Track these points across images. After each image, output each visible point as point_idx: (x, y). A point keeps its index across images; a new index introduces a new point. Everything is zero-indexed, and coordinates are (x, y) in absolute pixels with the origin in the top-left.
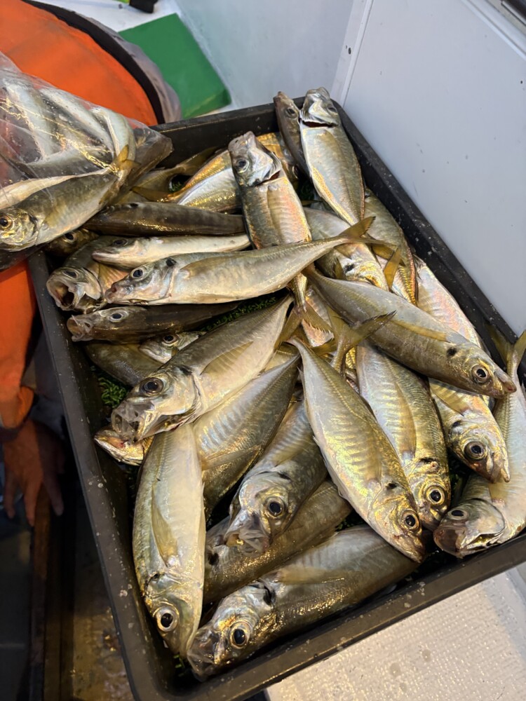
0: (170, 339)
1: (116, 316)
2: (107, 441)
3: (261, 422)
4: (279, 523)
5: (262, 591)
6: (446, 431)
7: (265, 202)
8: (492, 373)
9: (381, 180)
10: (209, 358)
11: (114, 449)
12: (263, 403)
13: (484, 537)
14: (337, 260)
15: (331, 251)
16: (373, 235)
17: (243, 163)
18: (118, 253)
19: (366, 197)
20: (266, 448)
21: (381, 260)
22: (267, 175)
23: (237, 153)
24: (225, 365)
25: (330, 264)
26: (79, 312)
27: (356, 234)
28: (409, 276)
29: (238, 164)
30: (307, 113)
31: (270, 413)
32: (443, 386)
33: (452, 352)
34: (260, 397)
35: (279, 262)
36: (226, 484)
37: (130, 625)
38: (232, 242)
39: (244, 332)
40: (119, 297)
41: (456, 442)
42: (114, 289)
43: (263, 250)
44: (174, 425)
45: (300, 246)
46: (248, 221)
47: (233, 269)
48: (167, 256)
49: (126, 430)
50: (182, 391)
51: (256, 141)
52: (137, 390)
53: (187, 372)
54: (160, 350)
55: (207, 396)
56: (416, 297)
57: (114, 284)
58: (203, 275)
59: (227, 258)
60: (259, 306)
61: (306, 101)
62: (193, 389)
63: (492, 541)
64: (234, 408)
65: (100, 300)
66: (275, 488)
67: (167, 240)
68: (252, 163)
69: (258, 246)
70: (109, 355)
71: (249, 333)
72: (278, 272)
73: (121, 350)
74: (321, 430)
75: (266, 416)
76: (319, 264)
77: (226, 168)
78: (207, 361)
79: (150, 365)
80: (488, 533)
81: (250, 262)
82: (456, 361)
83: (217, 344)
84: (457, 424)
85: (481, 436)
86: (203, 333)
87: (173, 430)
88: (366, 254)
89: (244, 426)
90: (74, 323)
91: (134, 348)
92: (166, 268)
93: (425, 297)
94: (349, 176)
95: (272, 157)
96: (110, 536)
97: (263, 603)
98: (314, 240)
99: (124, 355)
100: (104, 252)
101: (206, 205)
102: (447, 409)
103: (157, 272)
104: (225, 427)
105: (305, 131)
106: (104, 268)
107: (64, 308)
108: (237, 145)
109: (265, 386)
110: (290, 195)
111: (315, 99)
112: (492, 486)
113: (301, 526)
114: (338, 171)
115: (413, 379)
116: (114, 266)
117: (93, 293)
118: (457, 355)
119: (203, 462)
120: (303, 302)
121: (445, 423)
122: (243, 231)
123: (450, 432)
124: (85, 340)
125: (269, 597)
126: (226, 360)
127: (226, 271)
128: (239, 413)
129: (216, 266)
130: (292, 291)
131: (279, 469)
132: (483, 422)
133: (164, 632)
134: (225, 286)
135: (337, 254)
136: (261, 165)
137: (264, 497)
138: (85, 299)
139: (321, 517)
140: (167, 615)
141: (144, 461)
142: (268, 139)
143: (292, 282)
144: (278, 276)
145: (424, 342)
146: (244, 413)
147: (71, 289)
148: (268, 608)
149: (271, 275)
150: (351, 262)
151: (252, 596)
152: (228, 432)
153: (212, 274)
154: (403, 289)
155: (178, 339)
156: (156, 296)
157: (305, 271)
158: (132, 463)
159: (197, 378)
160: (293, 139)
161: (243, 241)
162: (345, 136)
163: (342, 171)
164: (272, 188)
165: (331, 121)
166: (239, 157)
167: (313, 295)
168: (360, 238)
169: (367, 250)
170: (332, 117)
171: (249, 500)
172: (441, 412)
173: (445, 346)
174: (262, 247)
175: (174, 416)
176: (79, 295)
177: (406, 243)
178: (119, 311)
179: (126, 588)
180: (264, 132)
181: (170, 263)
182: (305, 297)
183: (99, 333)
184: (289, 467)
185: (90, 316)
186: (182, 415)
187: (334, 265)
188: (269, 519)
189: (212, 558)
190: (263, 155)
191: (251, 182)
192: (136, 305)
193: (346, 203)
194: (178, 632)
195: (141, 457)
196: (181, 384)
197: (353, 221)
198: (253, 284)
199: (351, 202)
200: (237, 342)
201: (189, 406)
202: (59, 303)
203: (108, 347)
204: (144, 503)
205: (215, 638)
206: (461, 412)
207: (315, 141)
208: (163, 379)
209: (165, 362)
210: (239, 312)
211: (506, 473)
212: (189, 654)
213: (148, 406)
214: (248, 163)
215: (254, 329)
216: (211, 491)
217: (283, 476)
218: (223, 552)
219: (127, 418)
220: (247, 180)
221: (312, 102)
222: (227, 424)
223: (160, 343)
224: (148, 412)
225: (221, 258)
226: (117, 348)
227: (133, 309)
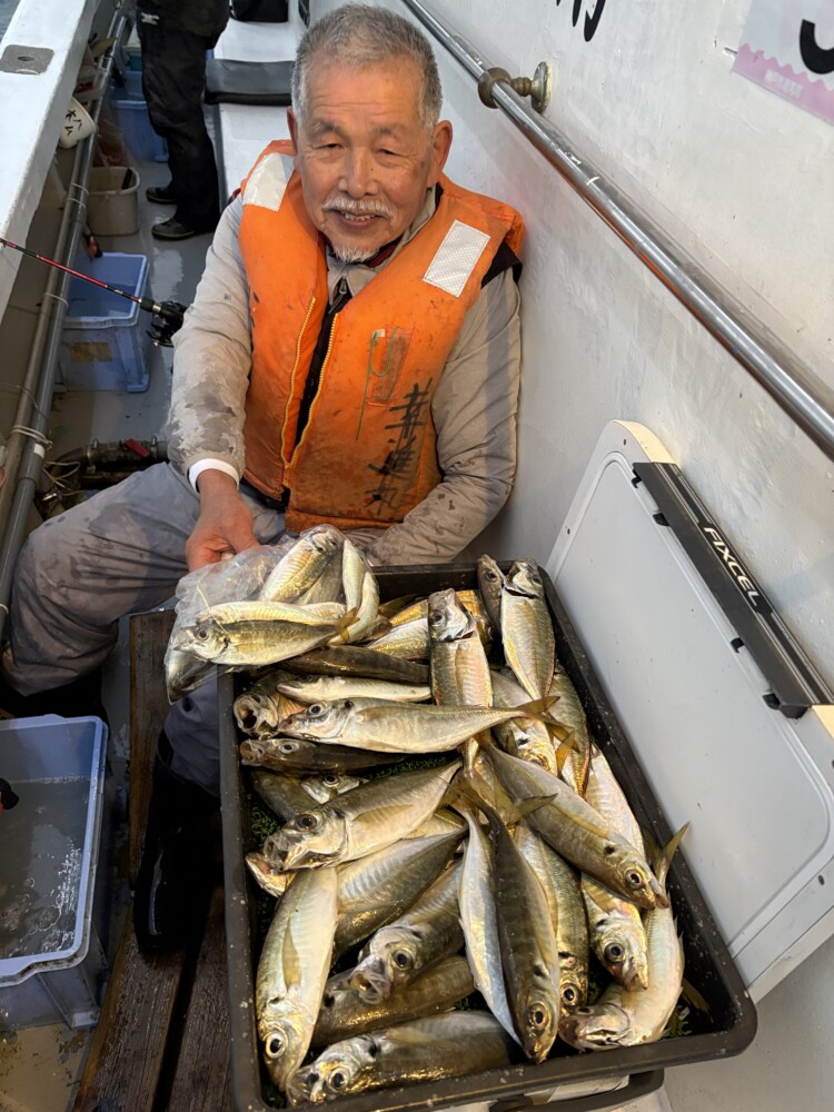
0: (331, 780)
1: (288, 747)
2: (256, 864)
3: (406, 883)
4: (403, 975)
5: (368, 1044)
6: (591, 930)
7: (453, 659)
8: (646, 882)
9: (574, 658)
10: (364, 806)
11: (260, 873)
12: (413, 865)
13: (605, 1032)
14: (511, 732)
15: (507, 721)
16: (554, 715)
17: (439, 618)
18: (302, 688)
19: (555, 674)
20: (405, 910)
21: (555, 740)
22: (459, 634)
23: (435, 606)
24: (378, 819)
25: (504, 734)
26: (255, 737)
27: (535, 709)
28: (581, 765)
29: (435, 617)
30: (510, 581)
31: (417, 877)
32: (595, 884)
33: (610, 850)
34: (411, 860)
35: (453, 723)
36: (358, 935)
37: (245, 1035)
38: (413, 692)
39: (404, 788)
40: (293, 729)
41: (599, 941)
42: (289, 721)
43: (441, 708)
44: (318, 864)
45: (478, 710)
46: (433, 675)
47: (406, 720)
48: (347, 697)
49: (275, 859)
50: (332, 833)
51: (456, 598)
52: (292, 823)
53: (340, 816)
54: (319, 789)
55: (354, 844)
56: (585, 786)
57: (291, 715)
58: (376, 722)
59: (403, 709)
60: (427, 764)
61: (513, 568)
62: (342, 833)
63: (614, 1038)
64: (384, 863)
65: (276, 728)
66: (406, 943)
67: (349, 681)
68: (447, 619)
69: (437, 701)
70: (271, 785)
71: (408, 790)
72: (449, 732)
73: (283, 782)
74: (468, 913)
75: (412, 878)
76: (495, 731)
77: (423, 617)
78: (362, 810)
79: (307, 803)
80: (610, 1029)
81: (425, 717)
82: (612, 860)
83: (374, 795)
84: (602, 922)
85: (623, 939)
86: (365, 781)
87: (317, 868)
88: (542, 732)
89: (389, 882)
90: (248, 747)
91: (295, 782)
92: (343, 709)
93: (595, 787)
94: (540, 650)
95: (468, 617)
96: (242, 951)
97: (367, 1054)
98: (495, 708)
99: (285, 787)
100: (288, 685)
101: (395, 650)
102: (595, 906)
103: (334, 711)
104: (370, 878)
105: (506, 597)
106: (283, 700)
107: (245, 730)
108: (437, 598)
109: (419, 850)
110: (479, 657)
111: (521, 568)
112: (625, 993)
113: (420, 990)
114: (530, 643)
115: (564, 869)
116: (294, 699)
117: (271, 721)
118: (614, 855)
119: (340, 906)
120: (470, 767)
121: (591, 921)
122: (426, 683)
123: (595, 931)
124: (254, 765)
125: (374, 1051)
126: (381, 814)
127: (399, 721)
128: (387, 869)
129: (390, 715)
130: (461, 755)
131: (414, 928)
132: (628, 924)
133: (269, 1058)
134: (395, 735)
135: (513, 725)
136: (455, 623)
137: (393, 948)
138: (265, 724)
139: (443, 989)
140: (277, 1041)
141: (284, 894)
142: (468, 596)
143: (464, 745)
144: (450, 736)
145: (584, 834)
146: (392, 870)
147: (255, 713)
148: (371, 1060)
149: (442, 734)
150: (525, 736)
151: (358, 1046)
152: (372, 883)
153: (385, 721)
154: (572, 776)
155: (339, 781)
156: (329, 735)
157: (479, 736)
158: (272, 892)
159: (348, 823)
160: (494, 603)
161: (424, 693)
162: (546, 609)
163: (534, 643)
164: (463, 648)
165: (533, 592)
166: (436, 610)
167: (483, 763)
168: (538, 716)
169: (543, 728)
170: (535, 589)
171: (380, 948)
172: (589, 909)
173: (604, 843)
174: (442, 704)
175: (320, 854)
176: (260, 720)
177: (586, 730)
178: (291, 743)
179: (247, 1001)
180: (467, 588)
181: (348, 704)
182: (474, 762)
183: (268, 761)
184: (424, 929)
185: (264, 743)
186: (329, 856)
187: (508, 738)
188: (394, 969)
189: (328, 1001)
190: (460, 613)
191: (443, 637)
192: (307, 740)
193: (533, 677)
194: (283, 1060)
195: (283, 890)
196: (332, 827)
197: (536, 696)
198: (422, 739)
199: (537, 677)
200: (394, 797)
201: (336, 849)
202: (241, 725)
203: (272, 776)
204: (279, 930)
205: (314, 1078)
206: (608, 911)
207: (514, 610)
208: (318, 818)
209: (322, 802)
210: (406, 766)
211: (644, 980)
212: (288, 1086)
213: (299, 840)
214: (444, 618)
215: (415, 787)
216: (342, 937)
217: (416, 934)
218: (340, 997)
219: (279, 846)
220: (439, 635)
221: (519, 571)
222: (373, 875)
223: (321, 783)
224: (297, 844)
225: (398, 708)
226: (279, 779)
227: (304, 743)
